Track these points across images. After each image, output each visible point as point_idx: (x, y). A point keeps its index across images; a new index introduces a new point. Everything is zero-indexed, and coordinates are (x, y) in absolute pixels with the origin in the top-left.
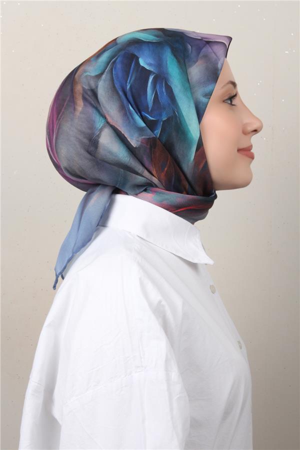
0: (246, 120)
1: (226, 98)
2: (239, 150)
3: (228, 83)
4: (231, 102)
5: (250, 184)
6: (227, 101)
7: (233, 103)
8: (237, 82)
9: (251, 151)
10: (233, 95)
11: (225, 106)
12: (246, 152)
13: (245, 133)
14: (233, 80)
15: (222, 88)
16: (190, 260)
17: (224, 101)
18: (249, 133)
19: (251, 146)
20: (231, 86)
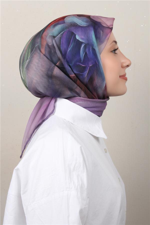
0: (123, 61)
1: (113, 50)
2: (120, 76)
3: (113, 42)
4: (115, 52)
5: (126, 93)
6: (113, 52)
7: (116, 53)
8: (117, 41)
9: (126, 76)
10: (116, 49)
11: (112, 54)
12: (123, 77)
13: (123, 67)
14: (115, 40)
15: (110, 45)
16: (95, 136)
17: (111, 52)
18: (124, 67)
19: (126, 74)
20: (114, 43)
